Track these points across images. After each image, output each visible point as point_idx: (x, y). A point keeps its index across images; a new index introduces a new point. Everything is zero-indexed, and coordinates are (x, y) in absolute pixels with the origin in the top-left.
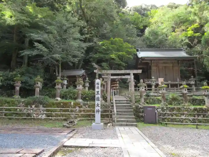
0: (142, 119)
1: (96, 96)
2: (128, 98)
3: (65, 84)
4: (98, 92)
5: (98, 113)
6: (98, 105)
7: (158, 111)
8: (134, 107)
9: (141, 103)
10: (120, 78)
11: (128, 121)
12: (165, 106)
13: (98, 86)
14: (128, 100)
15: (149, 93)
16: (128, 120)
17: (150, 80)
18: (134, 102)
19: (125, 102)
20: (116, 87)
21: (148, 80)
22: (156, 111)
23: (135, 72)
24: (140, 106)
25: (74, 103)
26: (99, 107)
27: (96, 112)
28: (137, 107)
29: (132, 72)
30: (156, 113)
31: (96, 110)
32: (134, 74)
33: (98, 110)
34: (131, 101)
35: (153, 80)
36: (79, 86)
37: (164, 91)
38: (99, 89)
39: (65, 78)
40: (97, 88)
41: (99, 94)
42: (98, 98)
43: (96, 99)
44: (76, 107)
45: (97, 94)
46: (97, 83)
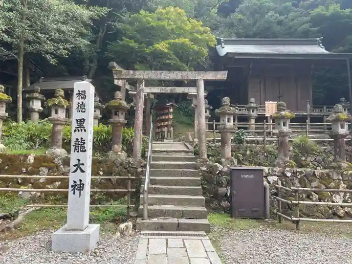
0: (225, 204)
1: (75, 136)
2: (189, 146)
4: (81, 122)
5: (77, 192)
6: (79, 166)
7: (269, 182)
8: (204, 168)
9: (223, 160)
10: (169, 92)
11: (182, 215)
12: (288, 169)
13: (80, 101)
14: (191, 152)
15: (243, 134)
16: (183, 211)
17: (244, 107)
18: (205, 157)
19: (183, 155)
20: (167, 120)
21: (239, 107)
22: (265, 183)
23: (211, 76)
24: (220, 167)
26: (82, 171)
27: (70, 188)
28: (211, 170)
29: (202, 77)
30: (265, 188)
31: (71, 183)
32: (207, 83)
33: (78, 183)
34: (197, 153)
35: (252, 105)
37: (286, 129)
38: (84, 112)
39: (36, 95)
40: (79, 109)
41: (83, 130)
42: (80, 143)
43: (74, 146)
44: (40, 169)
45: (77, 128)
46: (79, 91)
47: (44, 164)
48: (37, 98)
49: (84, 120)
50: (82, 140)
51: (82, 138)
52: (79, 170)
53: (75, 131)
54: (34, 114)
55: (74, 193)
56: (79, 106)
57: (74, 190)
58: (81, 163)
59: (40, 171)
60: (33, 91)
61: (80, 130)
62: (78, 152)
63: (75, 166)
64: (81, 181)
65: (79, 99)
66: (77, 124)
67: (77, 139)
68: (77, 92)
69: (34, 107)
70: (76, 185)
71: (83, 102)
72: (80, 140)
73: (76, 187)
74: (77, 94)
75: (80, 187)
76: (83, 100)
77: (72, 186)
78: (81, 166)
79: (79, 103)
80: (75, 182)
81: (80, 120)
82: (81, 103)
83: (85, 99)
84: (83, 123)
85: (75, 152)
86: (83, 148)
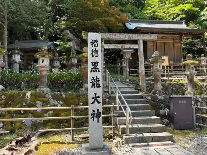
0: (165, 120)
1: (91, 75)
2: (129, 84)
3: (16, 62)
4: (95, 64)
5: (96, 119)
6: (95, 98)
11: (151, 130)
13: (94, 48)
18: (146, 90)
19: (129, 90)
23: (147, 37)
24: (159, 97)
25: (31, 95)
26: (99, 102)
27: (90, 116)
28: (154, 99)
29: (142, 38)
31: (90, 112)
33: (96, 112)
36: (43, 61)
38: (97, 56)
39: (16, 51)
40: (93, 54)
41: (97, 71)
42: (96, 81)
43: (91, 83)
44: (36, 102)
45: (92, 69)
46: (93, 40)
47: (40, 99)
48: (18, 54)
49: (98, 63)
50: (97, 79)
51: (97, 77)
52: (96, 102)
53: (91, 71)
54: (16, 64)
55: (94, 120)
56: (93, 52)
57: (93, 117)
58: (97, 96)
59: (36, 104)
60: (14, 49)
61: (95, 71)
62: (94, 88)
63: (93, 98)
64: (98, 110)
65: (93, 46)
66: (93, 66)
67: (93, 78)
68: (91, 41)
69: (16, 60)
70: (94, 114)
71: (96, 49)
72: (95, 78)
73: (95, 115)
74: (91, 43)
75: (98, 115)
76: (96, 47)
77: (92, 115)
78: (98, 99)
79: (93, 50)
80: (94, 111)
81: (95, 63)
82: (95, 50)
83: (97, 46)
84: (97, 65)
85: (92, 87)
86: (98, 85)
